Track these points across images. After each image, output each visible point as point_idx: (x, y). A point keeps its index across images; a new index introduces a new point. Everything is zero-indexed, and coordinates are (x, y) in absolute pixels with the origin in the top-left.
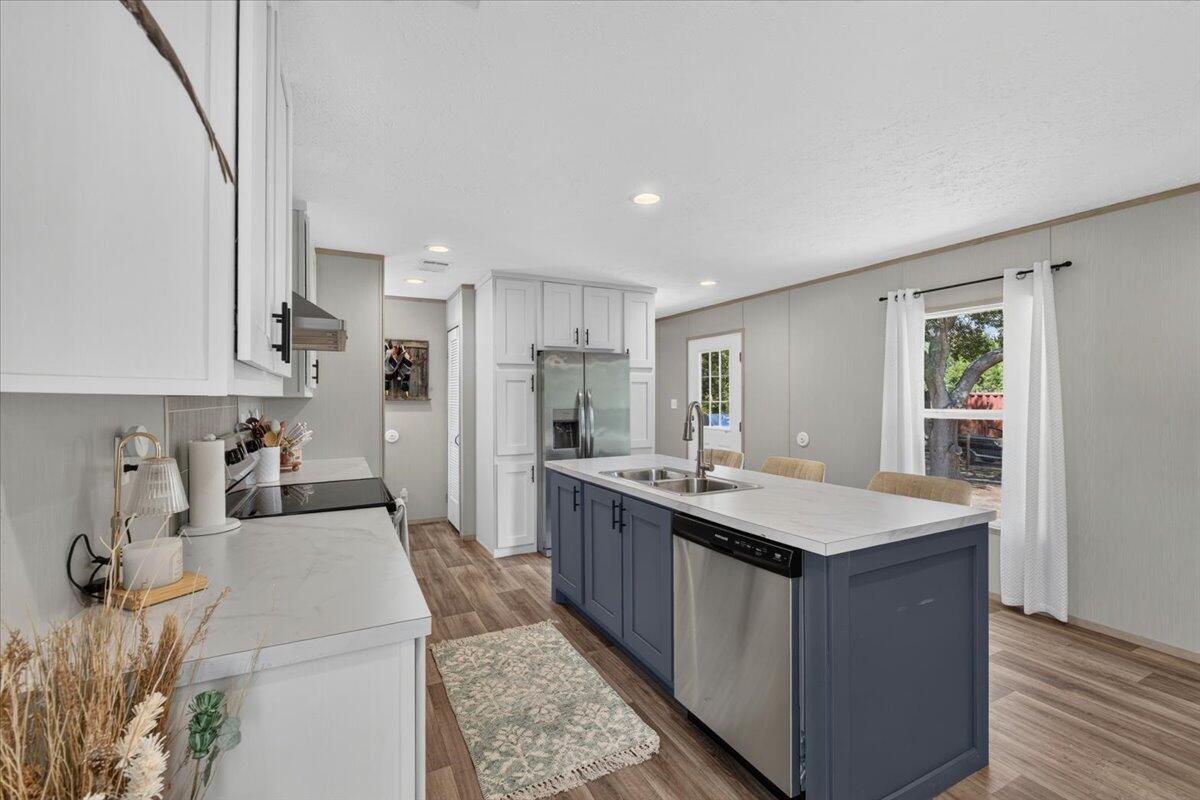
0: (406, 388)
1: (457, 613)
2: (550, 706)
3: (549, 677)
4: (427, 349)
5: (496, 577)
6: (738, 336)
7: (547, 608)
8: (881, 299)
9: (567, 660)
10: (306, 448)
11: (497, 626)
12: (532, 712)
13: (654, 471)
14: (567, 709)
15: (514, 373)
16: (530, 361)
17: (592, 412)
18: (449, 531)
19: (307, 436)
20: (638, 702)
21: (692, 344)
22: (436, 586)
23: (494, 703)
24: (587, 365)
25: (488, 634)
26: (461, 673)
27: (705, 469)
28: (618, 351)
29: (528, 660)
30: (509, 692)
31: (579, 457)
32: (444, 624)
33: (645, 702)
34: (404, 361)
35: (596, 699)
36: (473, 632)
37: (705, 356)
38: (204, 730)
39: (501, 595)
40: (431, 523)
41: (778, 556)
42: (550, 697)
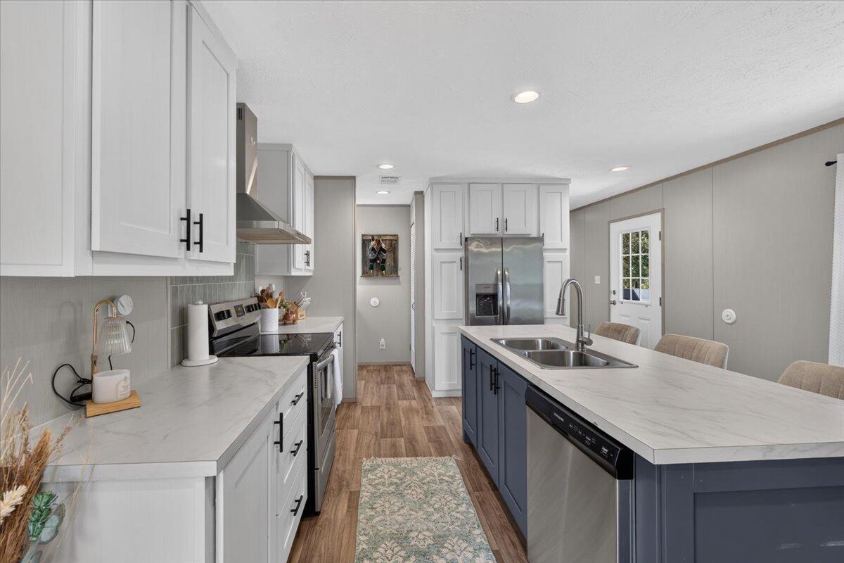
0: (383, 268)
1: (391, 437)
2: (427, 533)
3: (436, 506)
4: (397, 240)
5: (428, 413)
6: (658, 216)
7: (456, 445)
8: (828, 164)
9: (455, 495)
10: (307, 309)
11: (414, 452)
12: (412, 535)
13: (540, 341)
14: (440, 540)
15: (446, 256)
16: (459, 246)
17: (508, 287)
18: (410, 373)
19: (307, 301)
20: (503, 552)
21: (612, 226)
22: (385, 414)
23: (388, 519)
24: (504, 249)
25: (405, 459)
26: (375, 486)
27: (583, 343)
28: (534, 235)
29: (426, 487)
30: (402, 511)
31: (497, 323)
32: (380, 444)
33: (509, 553)
34: (382, 249)
35: (467, 537)
36: (396, 455)
37: (626, 237)
38: (37, 521)
39: (427, 428)
40: (399, 365)
41: (605, 450)
42: (431, 525)
